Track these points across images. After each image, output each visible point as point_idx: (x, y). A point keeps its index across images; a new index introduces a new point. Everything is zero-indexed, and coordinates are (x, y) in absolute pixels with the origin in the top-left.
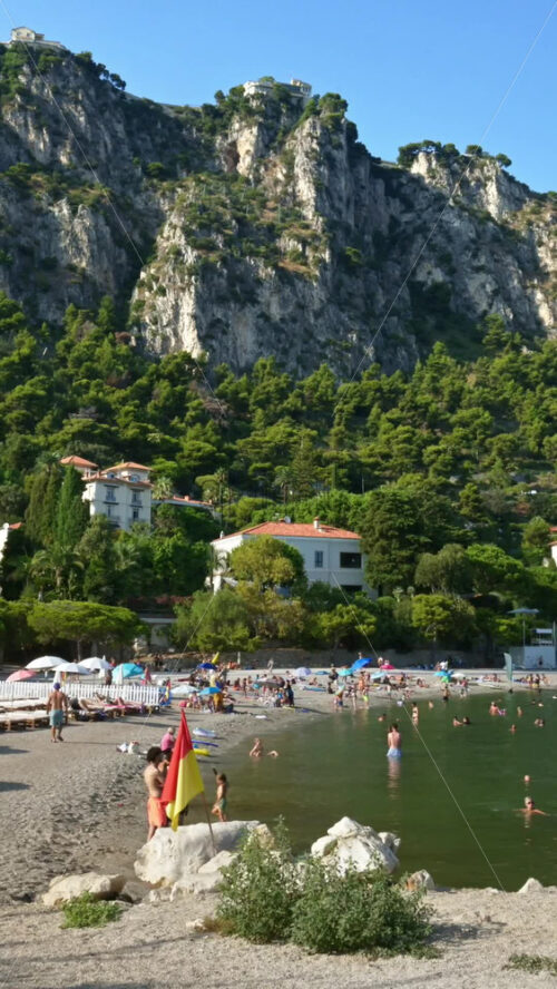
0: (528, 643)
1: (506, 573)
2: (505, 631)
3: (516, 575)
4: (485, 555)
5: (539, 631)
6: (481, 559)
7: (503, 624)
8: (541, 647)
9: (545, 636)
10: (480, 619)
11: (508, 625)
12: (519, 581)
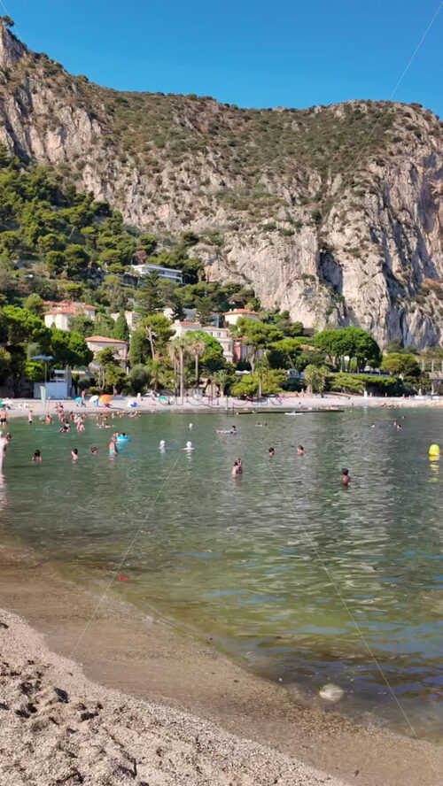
0: (48, 381)
1: (33, 329)
2: (33, 371)
3: (40, 331)
4: (18, 314)
5: (57, 372)
6: (15, 317)
7: (31, 366)
8: (57, 384)
9: (60, 375)
10: (14, 362)
11: (36, 367)
12: (43, 335)
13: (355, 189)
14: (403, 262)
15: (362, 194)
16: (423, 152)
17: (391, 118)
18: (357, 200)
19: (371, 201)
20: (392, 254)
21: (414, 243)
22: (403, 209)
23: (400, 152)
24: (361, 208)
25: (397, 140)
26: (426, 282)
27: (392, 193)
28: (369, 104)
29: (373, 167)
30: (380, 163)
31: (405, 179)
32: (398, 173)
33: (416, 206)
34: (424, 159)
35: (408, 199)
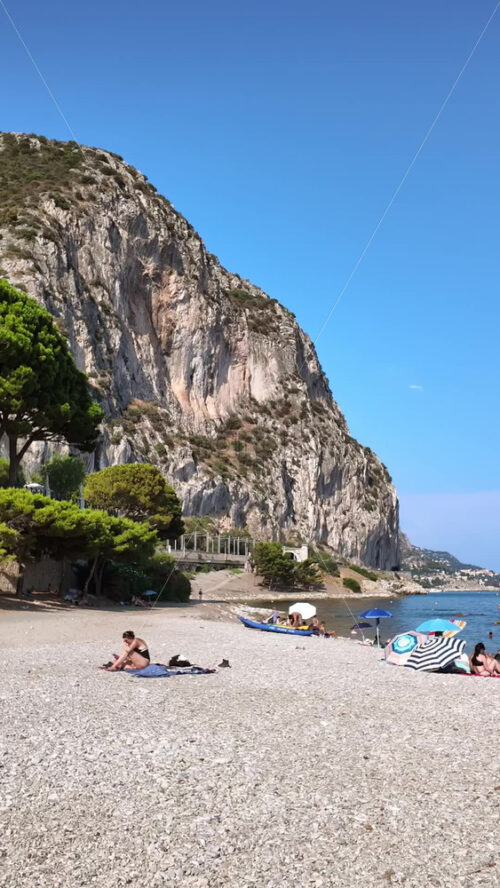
13: (19, 228)
14: (99, 362)
15: (30, 237)
16: (127, 208)
17: (79, 158)
18: (21, 243)
19: (46, 249)
20: (81, 344)
21: (116, 339)
22: (98, 283)
23: (92, 198)
24: (28, 256)
25: (88, 181)
26: (137, 404)
27: (82, 256)
28: (43, 140)
29: (49, 207)
30: (61, 204)
31: (101, 240)
32: (91, 226)
33: (117, 284)
34: (129, 219)
35: (105, 272)
